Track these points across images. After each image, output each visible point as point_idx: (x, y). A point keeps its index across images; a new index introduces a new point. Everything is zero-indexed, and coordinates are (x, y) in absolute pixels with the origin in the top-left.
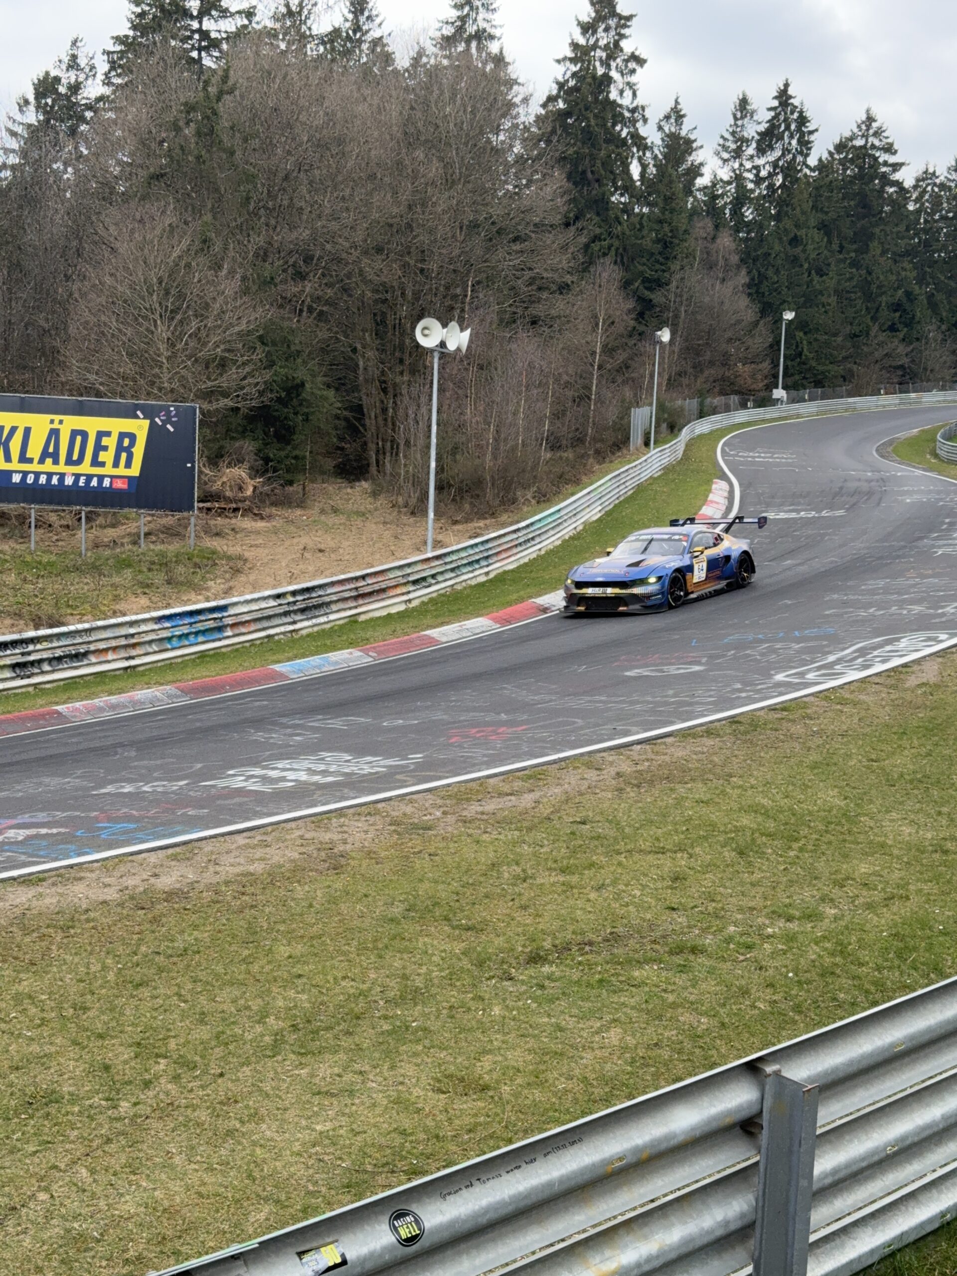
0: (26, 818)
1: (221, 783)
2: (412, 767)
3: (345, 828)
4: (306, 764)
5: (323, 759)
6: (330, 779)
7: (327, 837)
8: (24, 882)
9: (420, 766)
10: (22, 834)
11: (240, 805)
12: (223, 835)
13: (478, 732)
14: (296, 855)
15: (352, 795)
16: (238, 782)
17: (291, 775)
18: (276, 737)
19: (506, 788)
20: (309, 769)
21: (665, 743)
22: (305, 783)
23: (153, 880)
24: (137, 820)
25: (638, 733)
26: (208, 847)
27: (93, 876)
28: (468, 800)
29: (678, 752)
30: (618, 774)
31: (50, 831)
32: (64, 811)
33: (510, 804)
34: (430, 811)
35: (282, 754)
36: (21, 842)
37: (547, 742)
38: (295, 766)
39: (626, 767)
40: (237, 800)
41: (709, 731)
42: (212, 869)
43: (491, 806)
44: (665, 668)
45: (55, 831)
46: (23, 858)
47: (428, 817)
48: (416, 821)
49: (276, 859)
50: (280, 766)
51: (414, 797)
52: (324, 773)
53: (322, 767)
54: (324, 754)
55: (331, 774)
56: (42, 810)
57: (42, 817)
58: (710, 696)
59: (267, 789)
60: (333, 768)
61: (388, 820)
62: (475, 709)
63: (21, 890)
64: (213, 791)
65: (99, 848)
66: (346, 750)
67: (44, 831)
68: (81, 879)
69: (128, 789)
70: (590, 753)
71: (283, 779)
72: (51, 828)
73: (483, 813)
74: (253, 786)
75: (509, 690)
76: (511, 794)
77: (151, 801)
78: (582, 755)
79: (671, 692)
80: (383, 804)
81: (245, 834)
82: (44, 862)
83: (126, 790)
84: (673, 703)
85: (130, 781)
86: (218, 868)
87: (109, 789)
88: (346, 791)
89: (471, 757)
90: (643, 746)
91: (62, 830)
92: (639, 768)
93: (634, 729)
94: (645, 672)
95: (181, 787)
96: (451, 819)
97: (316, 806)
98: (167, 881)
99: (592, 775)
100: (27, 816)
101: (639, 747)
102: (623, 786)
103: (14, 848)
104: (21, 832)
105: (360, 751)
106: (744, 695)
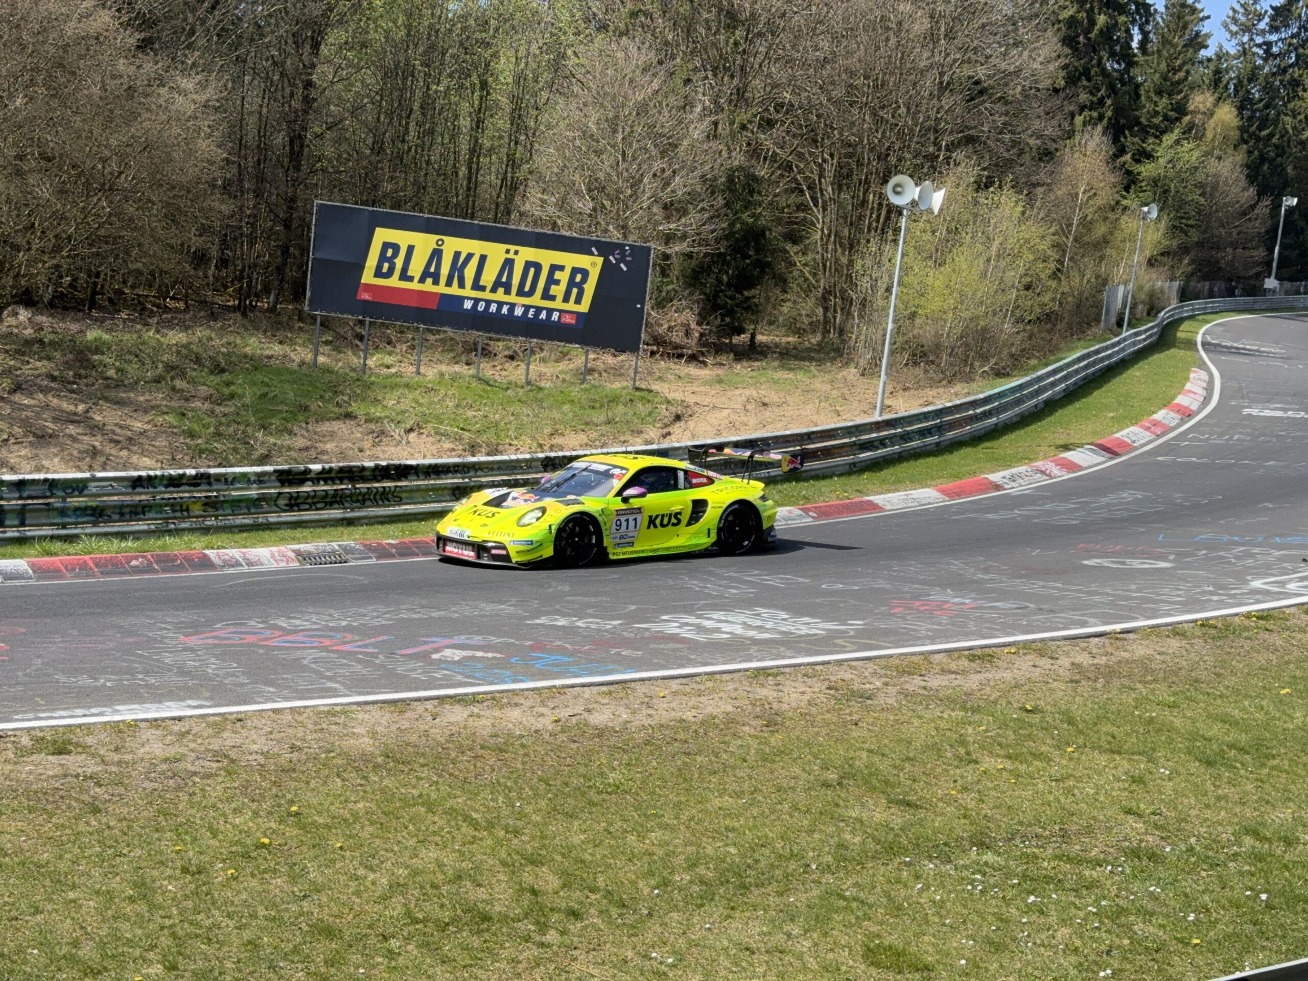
0: (462, 639)
1: (655, 627)
2: (852, 633)
3: (781, 687)
4: (741, 618)
5: (759, 615)
6: (766, 636)
7: (763, 692)
8: (460, 701)
9: (860, 633)
10: (457, 655)
11: (674, 650)
12: (656, 679)
13: (923, 605)
14: (730, 709)
15: (788, 653)
16: (672, 628)
17: (726, 628)
18: (711, 588)
19: (953, 666)
20: (745, 623)
21: (1125, 639)
22: (741, 637)
23: (586, 715)
24: (572, 654)
25: (1096, 625)
26: (641, 689)
27: (528, 703)
28: (909, 673)
29: (1140, 649)
30: (1073, 664)
31: (485, 655)
32: (498, 637)
33: (956, 683)
34: (871, 680)
35: (716, 605)
36: (458, 662)
37: (997, 624)
38: (730, 618)
39: (1083, 659)
40: (671, 646)
41: (1176, 631)
42: (645, 711)
43: (936, 682)
44: (1128, 561)
45: (490, 655)
46: (460, 677)
47: (867, 686)
48: (855, 688)
49: (709, 710)
50: (715, 616)
51: (854, 663)
52: (760, 628)
53: (758, 623)
54: (761, 610)
55: (767, 630)
56: (476, 633)
57: (477, 639)
58: (1179, 596)
59: (701, 638)
60: (769, 625)
61: (827, 683)
62: (919, 582)
63: (458, 708)
64: (647, 634)
65: (533, 677)
66: (784, 608)
67: (479, 654)
68: (516, 705)
69: (562, 622)
70: (1043, 640)
71: (718, 630)
72: (486, 652)
73: (925, 688)
74: (686, 633)
75: (956, 565)
76: (956, 673)
77: (586, 637)
78: (1034, 641)
79: (1133, 587)
80: (821, 667)
81: (678, 681)
82: (479, 685)
83: (559, 623)
84: (1136, 598)
85: (564, 615)
86: (650, 712)
87: (543, 620)
88: (782, 649)
89: (915, 630)
90: (1102, 639)
91: (498, 655)
92: (1096, 661)
93: (1092, 620)
94: (1105, 562)
95: (615, 627)
96: (892, 690)
97: (751, 661)
98: (600, 718)
99: (1045, 662)
100: (463, 637)
101: (1097, 640)
102: (1077, 677)
103: (450, 666)
104: (457, 652)
105: (797, 611)
106: (1215, 598)
